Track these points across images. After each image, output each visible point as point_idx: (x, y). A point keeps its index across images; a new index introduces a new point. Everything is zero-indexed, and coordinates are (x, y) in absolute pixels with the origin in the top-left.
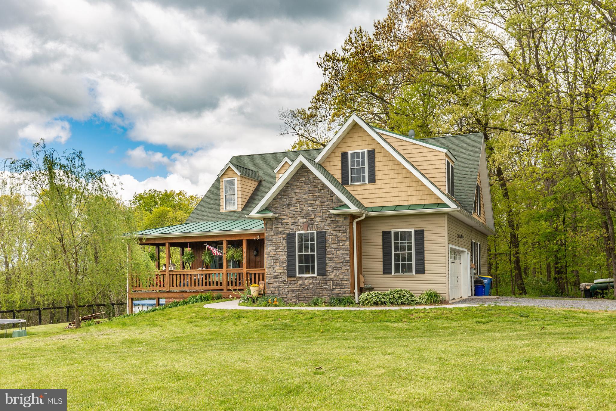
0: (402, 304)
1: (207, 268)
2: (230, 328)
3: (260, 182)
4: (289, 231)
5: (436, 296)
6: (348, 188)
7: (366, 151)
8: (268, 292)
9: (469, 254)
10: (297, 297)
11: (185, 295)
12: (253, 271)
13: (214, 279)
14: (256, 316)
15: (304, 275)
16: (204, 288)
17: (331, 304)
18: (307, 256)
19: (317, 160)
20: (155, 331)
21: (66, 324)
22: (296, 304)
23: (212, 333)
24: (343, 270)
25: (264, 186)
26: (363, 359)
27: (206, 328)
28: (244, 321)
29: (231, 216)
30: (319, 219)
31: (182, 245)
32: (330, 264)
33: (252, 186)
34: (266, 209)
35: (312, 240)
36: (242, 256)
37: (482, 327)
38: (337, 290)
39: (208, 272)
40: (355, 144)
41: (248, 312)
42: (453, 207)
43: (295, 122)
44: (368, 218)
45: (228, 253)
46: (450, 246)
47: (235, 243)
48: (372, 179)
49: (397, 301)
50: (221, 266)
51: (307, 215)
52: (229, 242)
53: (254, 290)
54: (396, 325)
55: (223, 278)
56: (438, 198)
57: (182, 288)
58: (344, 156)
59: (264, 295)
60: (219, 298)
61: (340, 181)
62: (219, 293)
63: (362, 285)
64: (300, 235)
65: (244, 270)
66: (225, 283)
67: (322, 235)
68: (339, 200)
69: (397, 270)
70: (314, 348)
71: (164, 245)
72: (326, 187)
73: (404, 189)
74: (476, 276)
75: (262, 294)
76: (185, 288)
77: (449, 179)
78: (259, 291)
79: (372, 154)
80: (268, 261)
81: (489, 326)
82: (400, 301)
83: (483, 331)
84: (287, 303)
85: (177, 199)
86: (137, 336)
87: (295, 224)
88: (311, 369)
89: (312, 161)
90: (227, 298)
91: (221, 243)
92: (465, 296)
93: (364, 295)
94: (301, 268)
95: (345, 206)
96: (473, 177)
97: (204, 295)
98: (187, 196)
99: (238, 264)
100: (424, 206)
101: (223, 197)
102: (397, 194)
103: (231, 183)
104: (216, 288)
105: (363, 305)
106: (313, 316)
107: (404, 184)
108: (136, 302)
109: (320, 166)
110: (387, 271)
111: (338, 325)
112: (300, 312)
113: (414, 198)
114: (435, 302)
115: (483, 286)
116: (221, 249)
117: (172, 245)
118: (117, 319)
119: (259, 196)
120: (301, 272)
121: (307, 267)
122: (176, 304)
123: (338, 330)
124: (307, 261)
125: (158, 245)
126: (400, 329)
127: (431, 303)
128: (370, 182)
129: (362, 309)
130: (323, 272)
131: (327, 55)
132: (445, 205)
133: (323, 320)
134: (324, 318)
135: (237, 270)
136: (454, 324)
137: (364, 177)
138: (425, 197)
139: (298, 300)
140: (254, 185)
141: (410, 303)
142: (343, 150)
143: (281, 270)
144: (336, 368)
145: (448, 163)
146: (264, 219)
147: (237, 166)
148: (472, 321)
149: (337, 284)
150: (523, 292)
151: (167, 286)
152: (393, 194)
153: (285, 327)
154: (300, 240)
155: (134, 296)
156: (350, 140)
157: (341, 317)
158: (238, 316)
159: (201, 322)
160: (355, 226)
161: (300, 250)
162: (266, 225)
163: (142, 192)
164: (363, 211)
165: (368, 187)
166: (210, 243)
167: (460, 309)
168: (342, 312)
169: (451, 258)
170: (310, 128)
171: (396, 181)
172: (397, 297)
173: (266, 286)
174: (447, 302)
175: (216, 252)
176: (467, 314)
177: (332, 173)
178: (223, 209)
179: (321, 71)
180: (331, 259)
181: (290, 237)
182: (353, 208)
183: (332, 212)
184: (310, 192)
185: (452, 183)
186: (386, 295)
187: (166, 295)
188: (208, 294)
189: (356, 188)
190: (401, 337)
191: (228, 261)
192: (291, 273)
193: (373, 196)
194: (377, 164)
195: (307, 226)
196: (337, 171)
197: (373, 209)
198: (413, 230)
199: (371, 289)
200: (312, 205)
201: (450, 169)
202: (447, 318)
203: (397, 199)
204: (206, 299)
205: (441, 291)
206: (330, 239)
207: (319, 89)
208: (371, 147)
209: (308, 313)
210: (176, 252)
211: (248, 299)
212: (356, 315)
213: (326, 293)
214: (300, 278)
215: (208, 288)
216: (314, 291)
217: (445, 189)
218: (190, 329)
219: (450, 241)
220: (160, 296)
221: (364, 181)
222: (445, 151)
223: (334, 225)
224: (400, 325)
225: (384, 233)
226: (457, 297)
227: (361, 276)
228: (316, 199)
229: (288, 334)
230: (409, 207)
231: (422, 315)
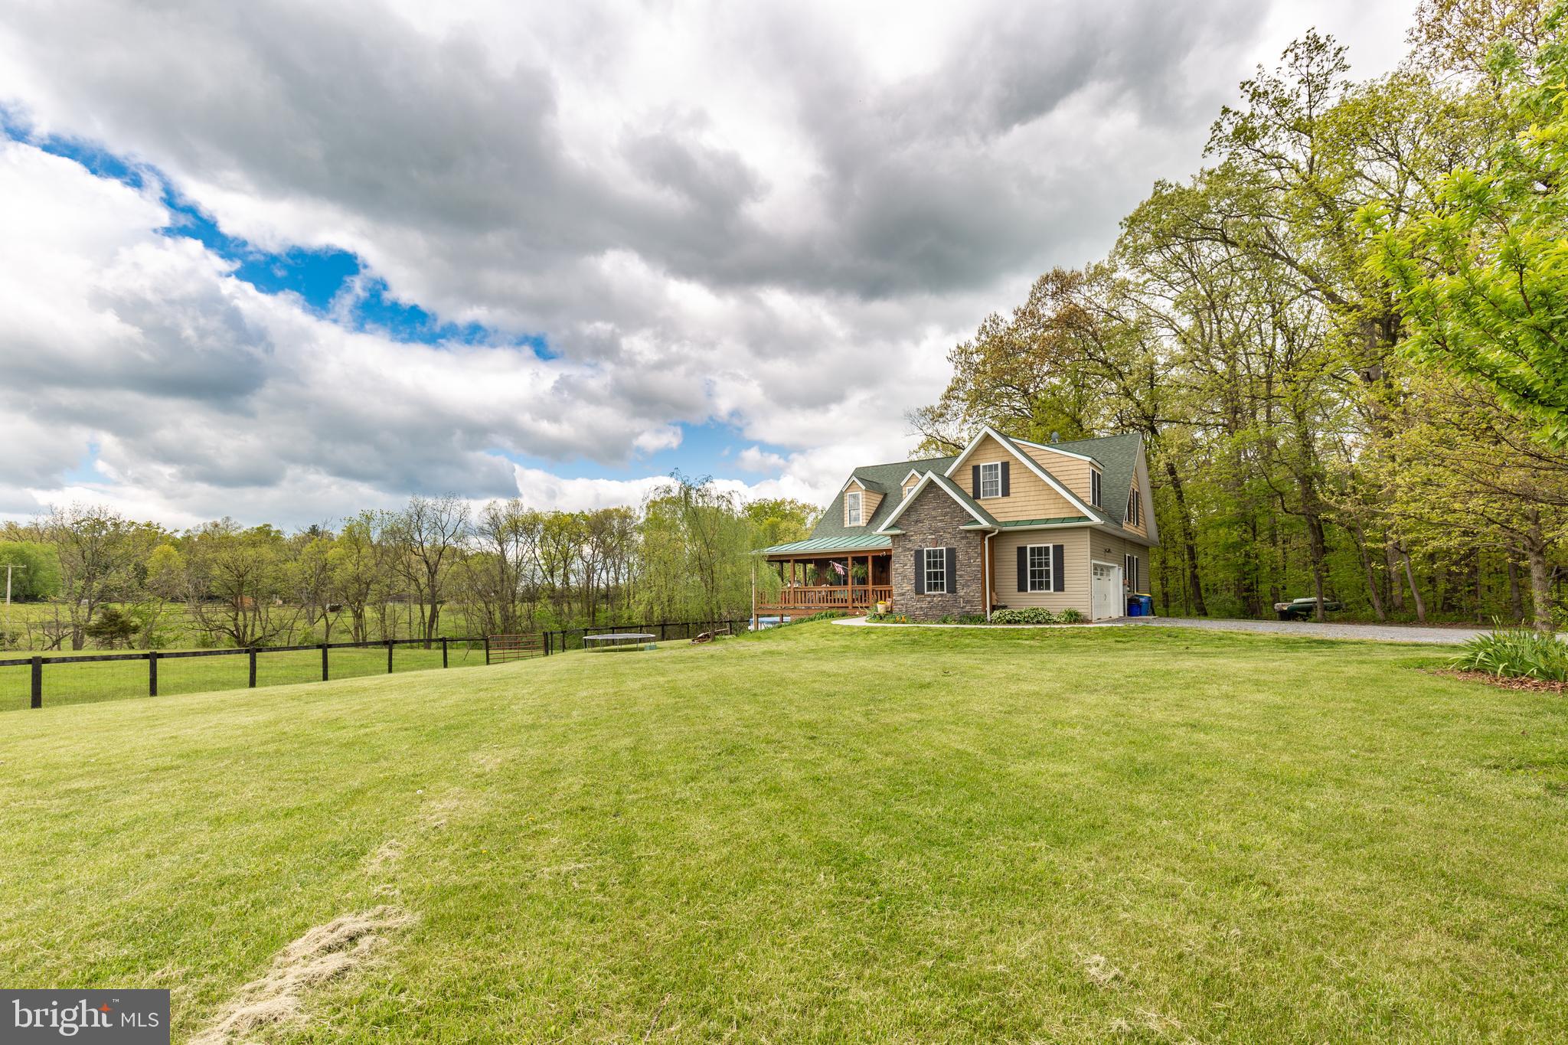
0: (1039, 622)
1: (831, 584)
2: (861, 642)
3: (885, 495)
4: (917, 548)
5: (1077, 614)
6: (979, 502)
7: (999, 463)
8: (896, 609)
9: (1121, 571)
10: (926, 615)
11: (810, 612)
12: (879, 588)
13: (838, 596)
14: (885, 633)
15: (933, 593)
16: (829, 605)
17: (961, 622)
18: (936, 574)
19: (947, 475)
20: (790, 644)
21: (690, 640)
22: (924, 621)
23: (844, 647)
24: (974, 587)
25: (889, 499)
26: (988, 667)
27: (838, 642)
28: (873, 636)
29: (854, 531)
30: (948, 536)
31: (805, 562)
32: (960, 581)
33: (877, 499)
34: (893, 526)
35: (942, 557)
36: (867, 573)
37: (1120, 645)
38: (968, 608)
39: (833, 588)
40: (988, 456)
41: (876, 628)
42: (1096, 520)
43: (922, 421)
44: (1001, 533)
45: (853, 570)
46: (1093, 561)
47: (860, 559)
48: (1006, 492)
49: (1032, 619)
50: (846, 583)
51: (936, 531)
52: (854, 559)
53: (881, 607)
54: (1027, 642)
55: (848, 596)
56: (1079, 511)
57: (807, 605)
58: (976, 469)
59: (891, 612)
60: (844, 615)
61: (971, 495)
62: (844, 610)
63: (995, 603)
64: (929, 552)
65: (870, 587)
66: (850, 600)
67: (951, 552)
68: (970, 516)
69: (1033, 587)
70: (942, 659)
71: (788, 561)
72: (956, 503)
73: (1041, 502)
74: (1131, 594)
75: (889, 611)
76: (810, 605)
77: (1094, 489)
78: (887, 608)
79: (1006, 466)
80: (895, 578)
81: (1128, 645)
82: (1035, 620)
83: (1119, 650)
84: (915, 621)
85: (788, 507)
86: (774, 648)
87: (923, 541)
88: (939, 672)
89: (941, 476)
90: (854, 615)
91: (846, 559)
92: (1115, 616)
93: (997, 613)
94: (929, 585)
95: (976, 522)
96: (1125, 485)
97: (829, 612)
98: (799, 504)
99: (863, 581)
100: (1063, 520)
101: (847, 512)
102: (1034, 508)
103: (855, 497)
104: (841, 605)
105: (995, 623)
106: (942, 633)
107: (1041, 497)
108: (760, 619)
109: (950, 481)
110: (1022, 588)
111: (967, 641)
112: (929, 629)
113: (1053, 511)
114: (1075, 621)
115: (1140, 605)
116: (846, 565)
117: (797, 561)
118: (742, 636)
119: (885, 510)
120: (929, 589)
121: (936, 584)
122: (801, 621)
123: (967, 646)
124: (936, 578)
125: (781, 562)
126: (1031, 647)
127: (1070, 622)
128: (1003, 495)
129: (993, 627)
130: (952, 590)
131: (958, 347)
132: (1087, 518)
133: (952, 637)
134: (952, 635)
135: (862, 587)
136: (1090, 643)
137: (997, 490)
138: (1065, 510)
139: (927, 617)
140: (878, 498)
141: (1047, 622)
142: (975, 463)
143: (908, 587)
144: (962, 673)
145: (1093, 472)
146: (892, 536)
147: (861, 480)
148: (1111, 640)
149: (968, 602)
150: (1203, 613)
151: (792, 602)
152: (1029, 508)
153: (914, 642)
154: (929, 556)
155: (760, 612)
156: (982, 452)
157: (970, 634)
158: (868, 632)
159: (831, 637)
160: (986, 542)
161: (929, 567)
162: (893, 542)
163: (751, 501)
164: (995, 527)
165: (1001, 501)
166: (835, 560)
167: (1100, 628)
168: (972, 629)
169: (1095, 574)
170: (939, 426)
171: (1033, 493)
172: (1032, 615)
173: (894, 603)
174: (1089, 622)
175: (839, 569)
176: (1106, 633)
177: (962, 487)
178: (847, 525)
179: (952, 365)
180: (961, 576)
181: (919, 554)
182: (985, 524)
183: (961, 527)
184: (938, 507)
185: (1099, 492)
186: (1021, 613)
187: (791, 612)
188: (834, 611)
189: (988, 502)
190: (1030, 653)
191: (853, 578)
192: (919, 590)
193: (1006, 510)
194: (1011, 477)
195: (936, 543)
196: (968, 486)
197: (1006, 524)
198: (1051, 546)
199: (1005, 607)
200: (941, 521)
201: (1096, 479)
202: (1084, 637)
203: (1033, 513)
204: (832, 616)
205: (1082, 610)
206: (960, 556)
207: (950, 384)
208: (1005, 459)
209: (937, 630)
210: (799, 568)
211: (875, 616)
212: (986, 633)
213: (955, 611)
214: (929, 596)
215: (833, 605)
216: (943, 609)
217: (1089, 501)
218: (822, 642)
219: (1093, 557)
220: (785, 612)
221: (997, 494)
222: (1089, 459)
223: (964, 542)
224: (1032, 642)
225: (1019, 548)
226: (1106, 616)
227: (994, 594)
228: (946, 514)
229: (917, 648)
230: (1047, 521)
231: (1057, 633)
